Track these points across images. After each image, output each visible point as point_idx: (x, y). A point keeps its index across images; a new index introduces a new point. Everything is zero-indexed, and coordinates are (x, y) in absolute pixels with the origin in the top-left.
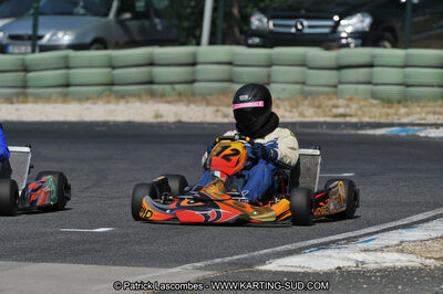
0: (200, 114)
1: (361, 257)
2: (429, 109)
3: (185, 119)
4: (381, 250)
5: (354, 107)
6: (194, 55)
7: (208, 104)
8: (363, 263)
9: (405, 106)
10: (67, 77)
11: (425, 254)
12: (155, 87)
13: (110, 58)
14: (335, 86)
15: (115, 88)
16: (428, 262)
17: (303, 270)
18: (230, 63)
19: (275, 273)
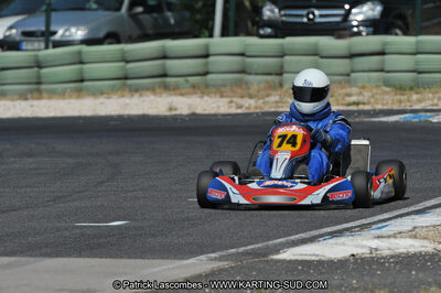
0: (215, 105)
1: (375, 243)
2: (440, 95)
3: (199, 111)
4: (394, 236)
5: (367, 95)
6: (207, 47)
7: (222, 96)
8: (376, 249)
9: (417, 93)
10: (81, 71)
11: (438, 239)
12: (168, 79)
13: (123, 52)
14: (348, 75)
15: (129, 82)
17: (317, 258)
18: (242, 55)
19: (290, 261)
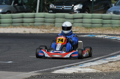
0: (36, 31)
1: (80, 69)
2: (98, 30)
3: (32, 32)
4: (85, 68)
5: (78, 29)
6: (35, 15)
7: (38, 29)
8: (80, 71)
9: (92, 29)
11: (97, 69)
12: (24, 24)
13: (12, 16)
15: (13, 24)
16: (98, 71)
17: (64, 73)
18: (44, 17)
19: (57, 74)
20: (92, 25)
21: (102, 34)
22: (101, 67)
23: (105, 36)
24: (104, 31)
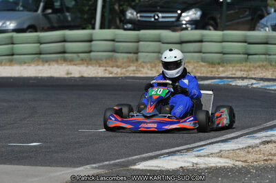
0: (95, 72)
1: (195, 160)
2: (237, 68)
3: (85, 75)
4: (208, 156)
5: (191, 67)
7: (100, 66)
8: (197, 164)
9: (222, 67)
10: (12, 49)
11: (235, 158)
12: (66, 55)
13: (39, 37)
15: (42, 56)
16: (237, 163)
17: (159, 169)
18: (113, 40)
19: (142, 170)
20: (224, 58)
21: (246, 78)
22: (243, 153)
23: (254, 81)
24: (251, 71)
